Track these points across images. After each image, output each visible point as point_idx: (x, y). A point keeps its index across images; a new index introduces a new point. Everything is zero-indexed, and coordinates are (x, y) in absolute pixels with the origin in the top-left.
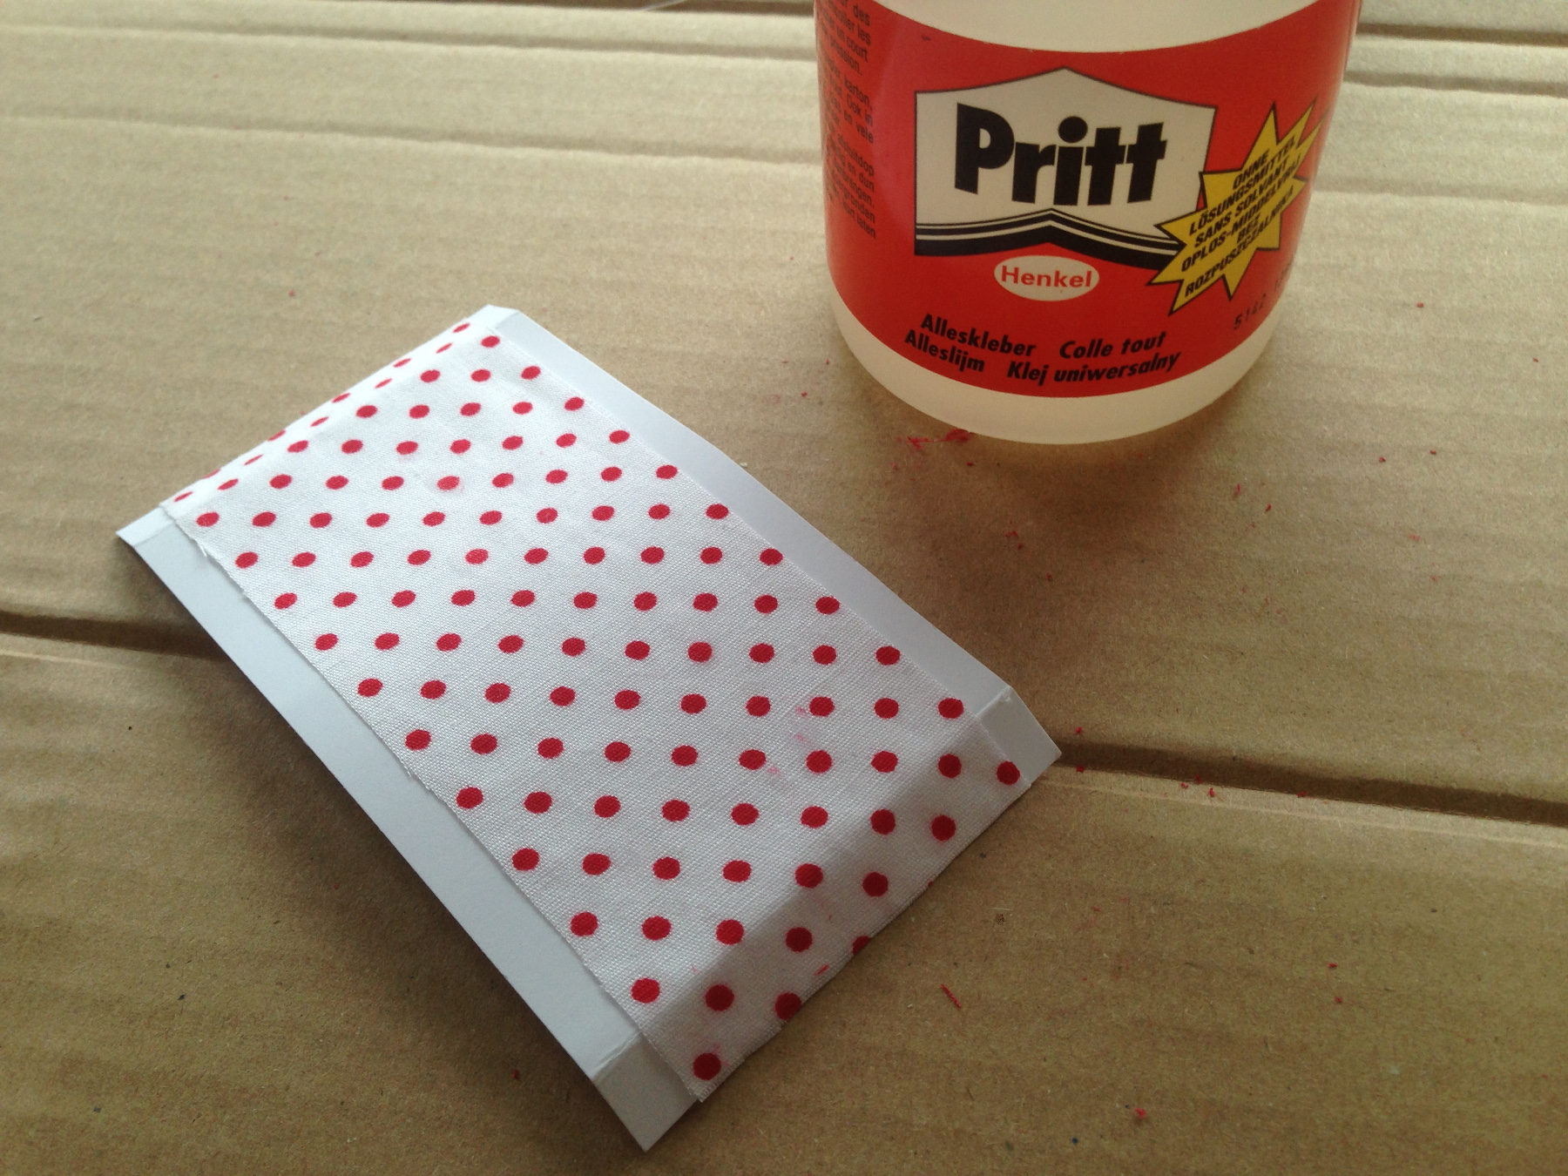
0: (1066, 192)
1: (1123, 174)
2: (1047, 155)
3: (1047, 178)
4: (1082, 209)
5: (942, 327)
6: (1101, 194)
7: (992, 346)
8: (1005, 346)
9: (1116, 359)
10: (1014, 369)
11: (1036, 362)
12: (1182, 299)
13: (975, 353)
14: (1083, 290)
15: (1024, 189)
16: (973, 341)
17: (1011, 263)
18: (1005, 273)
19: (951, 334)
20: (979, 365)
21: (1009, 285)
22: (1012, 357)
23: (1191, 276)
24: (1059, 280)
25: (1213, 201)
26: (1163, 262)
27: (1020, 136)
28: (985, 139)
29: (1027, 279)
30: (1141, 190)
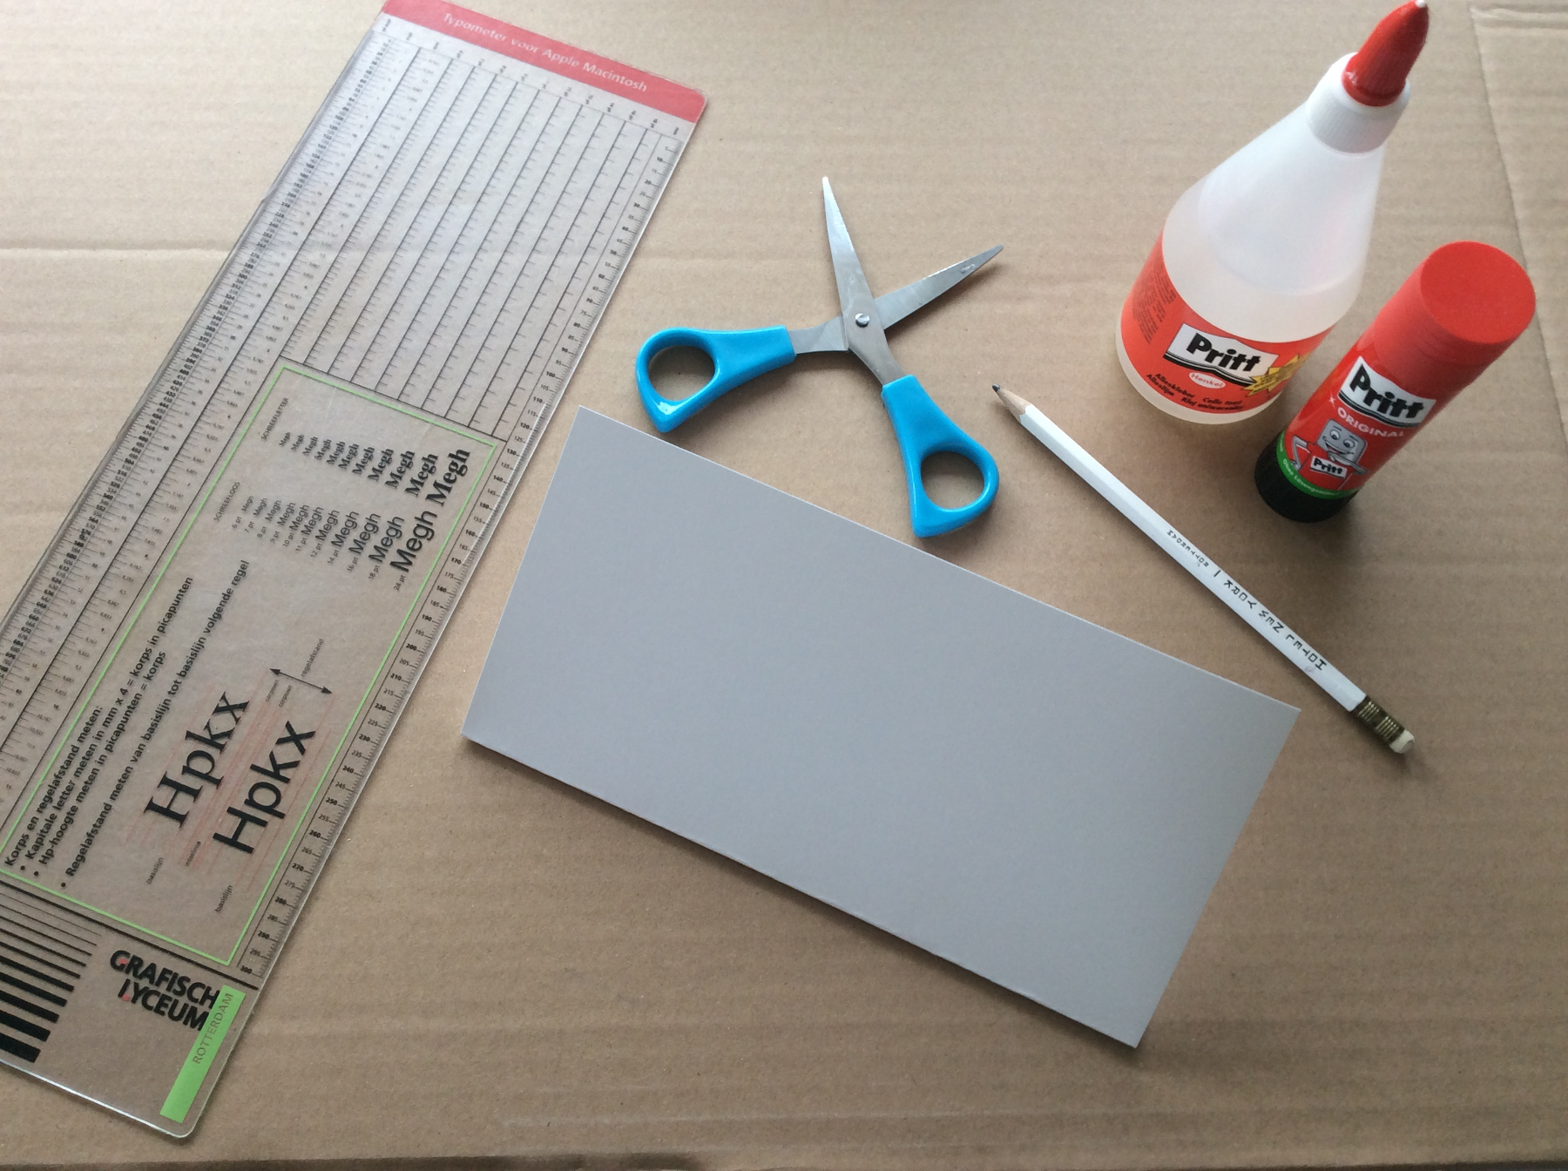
0: (1223, 363)
1: (1244, 365)
2: (1221, 355)
3: (1218, 360)
4: (1227, 369)
5: (1163, 379)
6: (1234, 367)
7: (1180, 391)
8: (1185, 393)
9: (1223, 405)
10: (1184, 399)
11: (1193, 400)
12: (1251, 393)
13: (1172, 390)
14: (1218, 387)
15: (1210, 359)
16: (1173, 387)
17: (1196, 374)
18: (1193, 376)
19: (1166, 383)
20: (1172, 394)
21: (1193, 379)
22: (1185, 396)
23: (1255, 389)
24: (1211, 383)
25: (1270, 373)
26: (1248, 385)
27: (1214, 347)
28: (1202, 344)
29: (1201, 379)
30: (1248, 369)
